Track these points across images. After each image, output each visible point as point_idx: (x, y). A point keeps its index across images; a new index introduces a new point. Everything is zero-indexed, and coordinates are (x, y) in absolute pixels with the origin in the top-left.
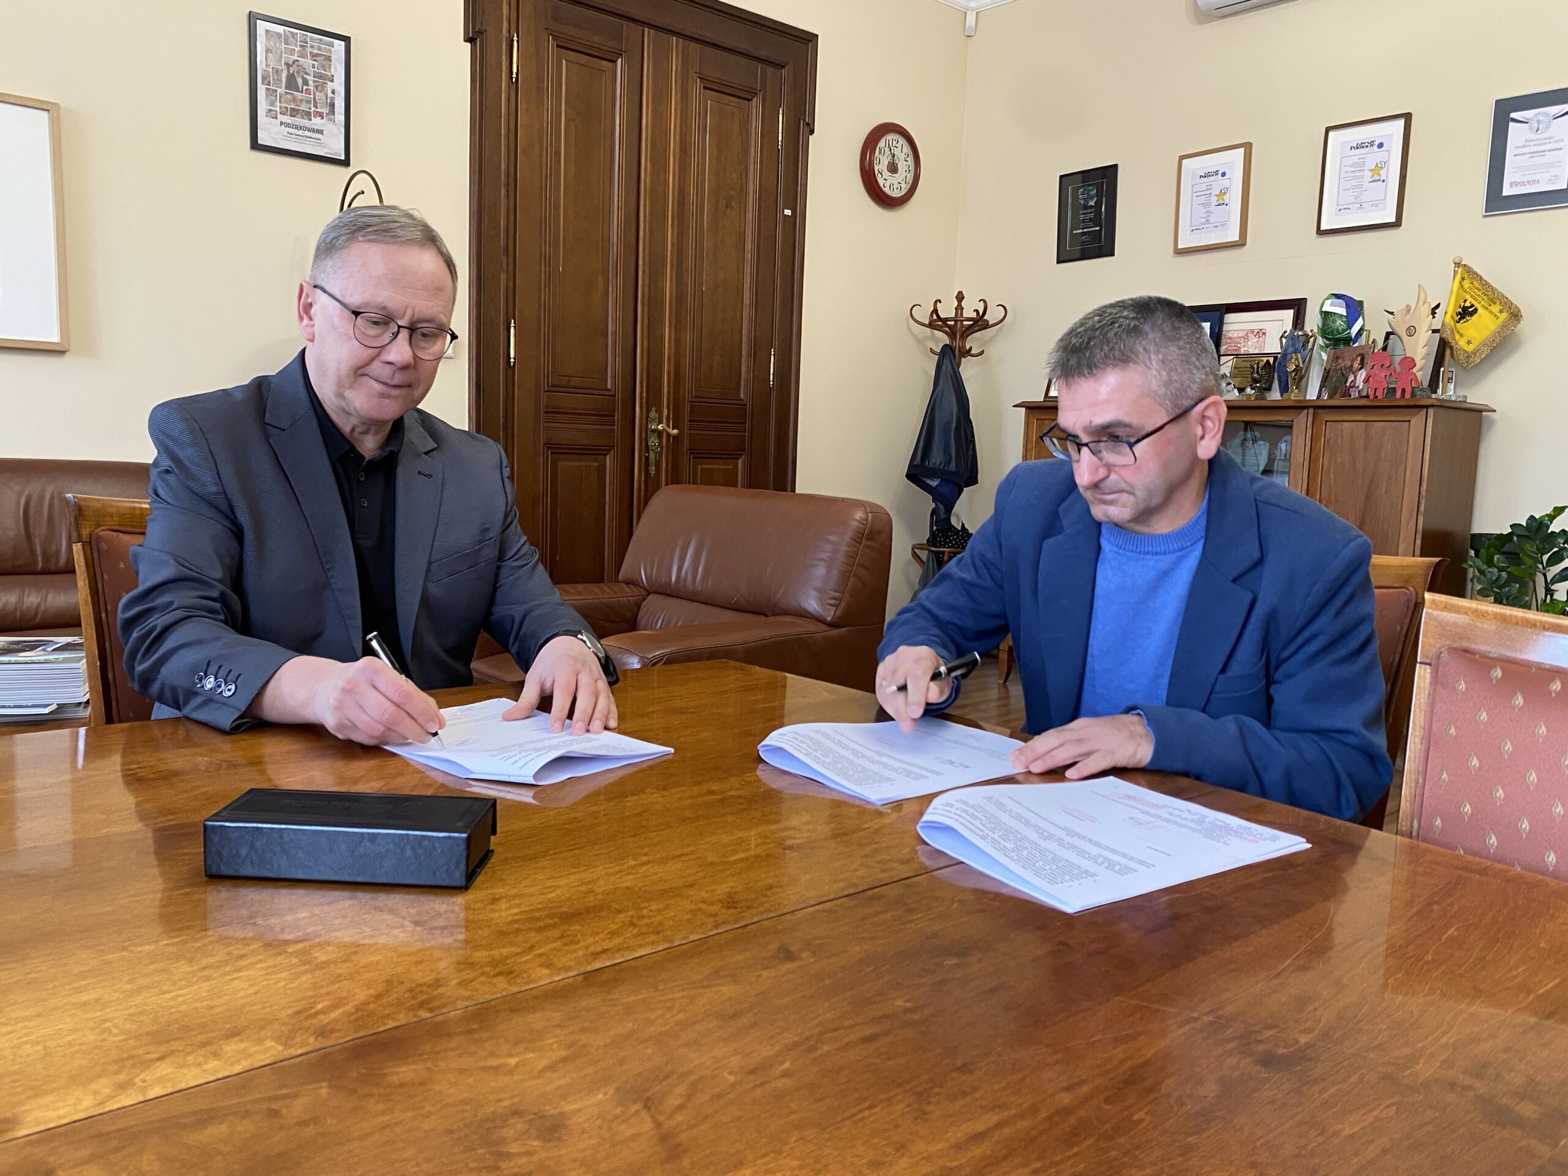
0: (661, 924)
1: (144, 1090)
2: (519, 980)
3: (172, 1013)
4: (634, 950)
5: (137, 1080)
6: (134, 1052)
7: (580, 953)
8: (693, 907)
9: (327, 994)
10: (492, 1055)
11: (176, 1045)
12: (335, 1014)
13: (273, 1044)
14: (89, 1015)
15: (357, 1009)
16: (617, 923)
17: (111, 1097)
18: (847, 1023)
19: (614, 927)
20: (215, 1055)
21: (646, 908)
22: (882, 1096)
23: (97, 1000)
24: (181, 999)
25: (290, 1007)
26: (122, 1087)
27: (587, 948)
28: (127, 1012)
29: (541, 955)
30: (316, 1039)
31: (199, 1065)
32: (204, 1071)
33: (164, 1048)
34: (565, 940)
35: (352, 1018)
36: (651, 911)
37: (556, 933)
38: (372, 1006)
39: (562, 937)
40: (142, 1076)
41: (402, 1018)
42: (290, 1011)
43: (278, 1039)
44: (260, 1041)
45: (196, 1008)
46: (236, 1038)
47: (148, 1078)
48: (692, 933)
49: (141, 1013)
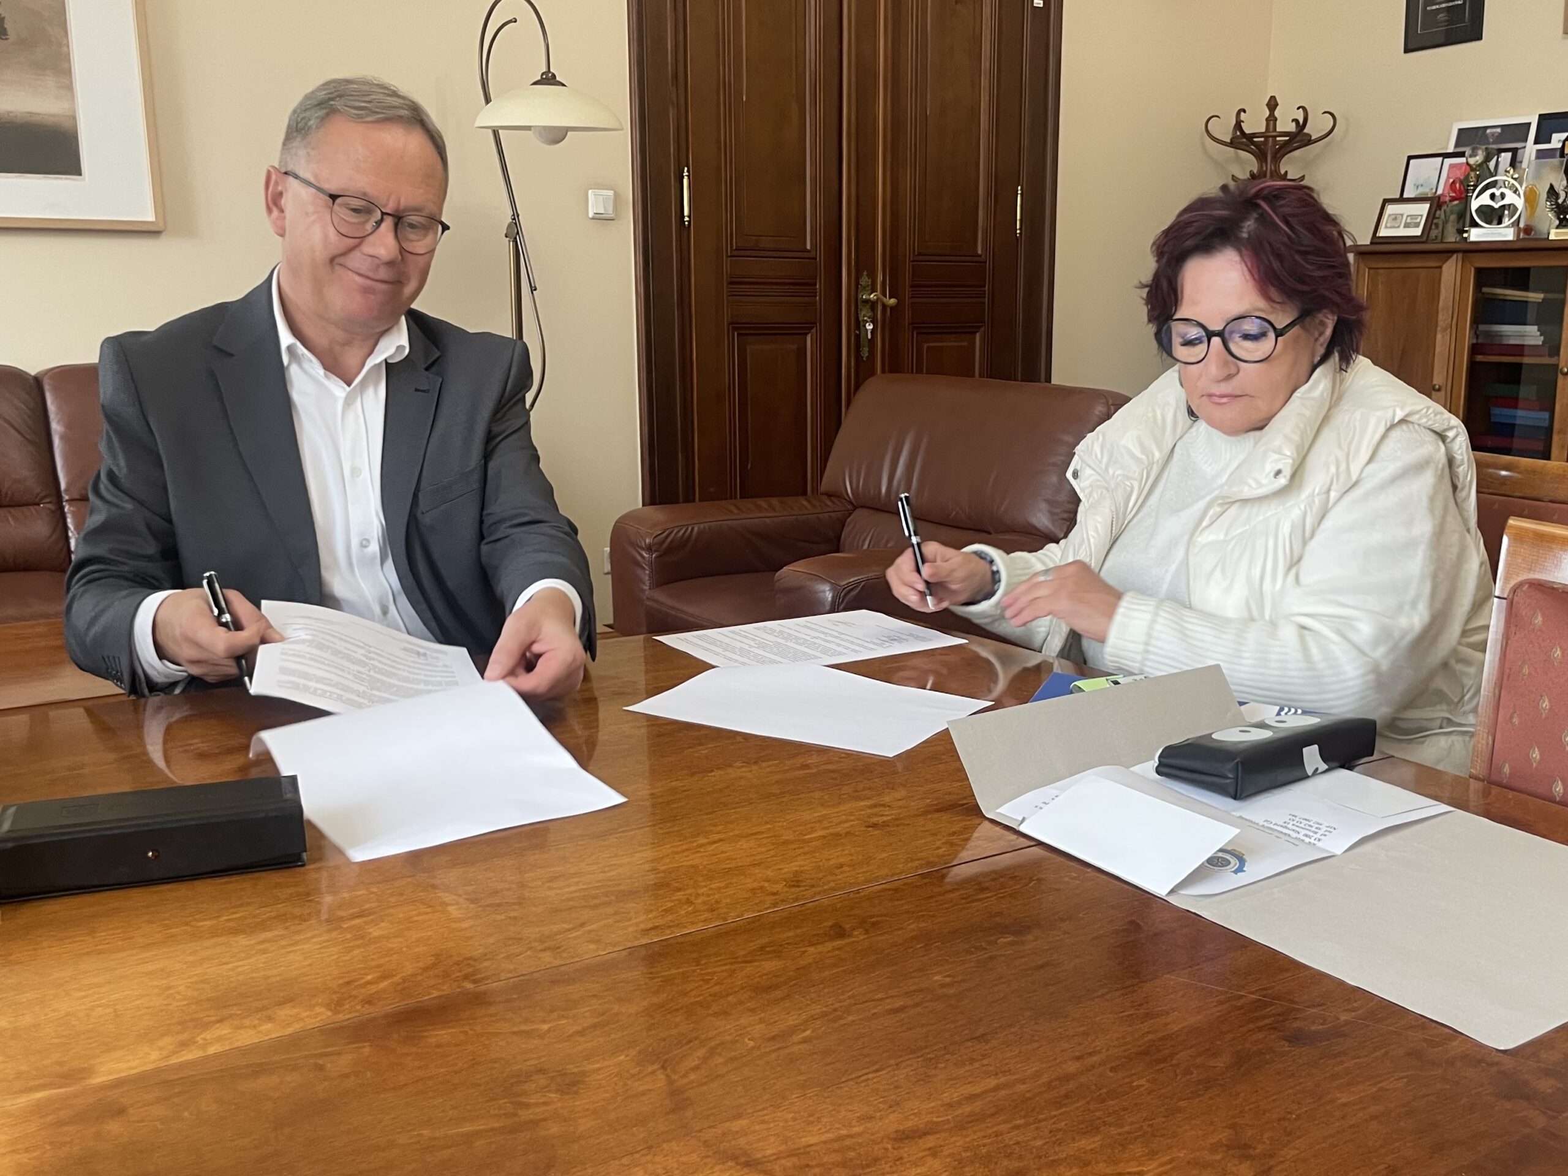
0: (717, 902)
1: (204, 1047)
2: (565, 955)
3: (232, 982)
4: (686, 927)
5: (198, 1039)
6: (197, 1016)
7: (631, 929)
8: (755, 885)
9: (379, 966)
10: (526, 1021)
11: (235, 1010)
12: (383, 985)
13: (322, 1010)
14: (156, 983)
15: (404, 981)
16: (674, 900)
17: (174, 1053)
18: (880, 996)
19: (670, 904)
20: (270, 1019)
21: (705, 886)
22: (892, 1062)
23: (162, 970)
24: (240, 969)
25: (340, 978)
26: (184, 1045)
27: (637, 924)
28: (189, 980)
29: (590, 931)
30: (363, 1007)
31: (255, 1027)
32: (259, 1032)
33: (225, 1012)
34: (618, 917)
35: (399, 988)
36: (711, 889)
37: (610, 910)
38: (419, 978)
39: (616, 914)
40: (202, 1036)
41: (447, 989)
42: (341, 981)
43: (328, 1006)
44: (311, 1007)
45: (252, 978)
46: (289, 1005)
47: (208, 1037)
48: (747, 911)
49: (202, 982)
